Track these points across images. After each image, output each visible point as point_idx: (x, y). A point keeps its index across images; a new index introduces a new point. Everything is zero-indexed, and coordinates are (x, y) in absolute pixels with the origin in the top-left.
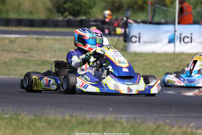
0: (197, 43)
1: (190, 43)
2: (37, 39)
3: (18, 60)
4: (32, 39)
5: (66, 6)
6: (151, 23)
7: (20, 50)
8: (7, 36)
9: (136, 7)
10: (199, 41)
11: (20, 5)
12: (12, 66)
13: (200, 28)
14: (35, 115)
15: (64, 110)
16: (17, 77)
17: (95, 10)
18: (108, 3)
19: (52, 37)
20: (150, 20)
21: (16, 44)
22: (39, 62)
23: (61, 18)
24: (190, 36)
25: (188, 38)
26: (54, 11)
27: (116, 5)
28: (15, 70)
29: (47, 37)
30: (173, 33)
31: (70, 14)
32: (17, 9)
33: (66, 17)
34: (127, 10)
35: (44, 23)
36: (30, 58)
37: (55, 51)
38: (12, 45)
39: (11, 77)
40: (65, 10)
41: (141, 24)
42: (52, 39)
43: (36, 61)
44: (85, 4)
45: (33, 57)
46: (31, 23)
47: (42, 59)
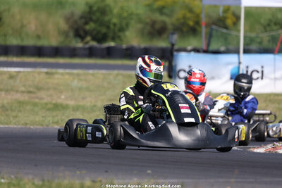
0: (271, 79)
1: (260, 79)
2: (47, 73)
3: (21, 103)
4: (39, 73)
5: (88, 27)
6: (206, 52)
7: (23, 89)
8: (5, 69)
9: (185, 29)
10: (272, 76)
11: (23, 26)
12: (12, 110)
13: (275, 59)
14: (43, 180)
15: (84, 172)
16: (19, 126)
17: (128, 33)
18: (147, 24)
19: (68, 71)
20: (204, 47)
21: (18, 81)
22: (50, 106)
23: (80, 45)
24: (260, 70)
25: (258, 72)
26: (71, 34)
27: (158, 26)
28: (16, 117)
29: (61, 71)
30: (237, 65)
31: (94, 39)
32: (19, 32)
33: (87, 43)
34: (173, 34)
35: (56, 52)
36: (37, 100)
37: (72, 90)
38: (12, 81)
39: (11, 126)
40: (86, 33)
41: (192, 53)
42: (67, 73)
43: (46, 104)
44: (115, 25)
45: (41, 99)
46: (39, 52)
47: (54, 102)
